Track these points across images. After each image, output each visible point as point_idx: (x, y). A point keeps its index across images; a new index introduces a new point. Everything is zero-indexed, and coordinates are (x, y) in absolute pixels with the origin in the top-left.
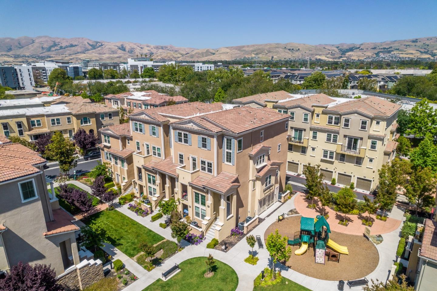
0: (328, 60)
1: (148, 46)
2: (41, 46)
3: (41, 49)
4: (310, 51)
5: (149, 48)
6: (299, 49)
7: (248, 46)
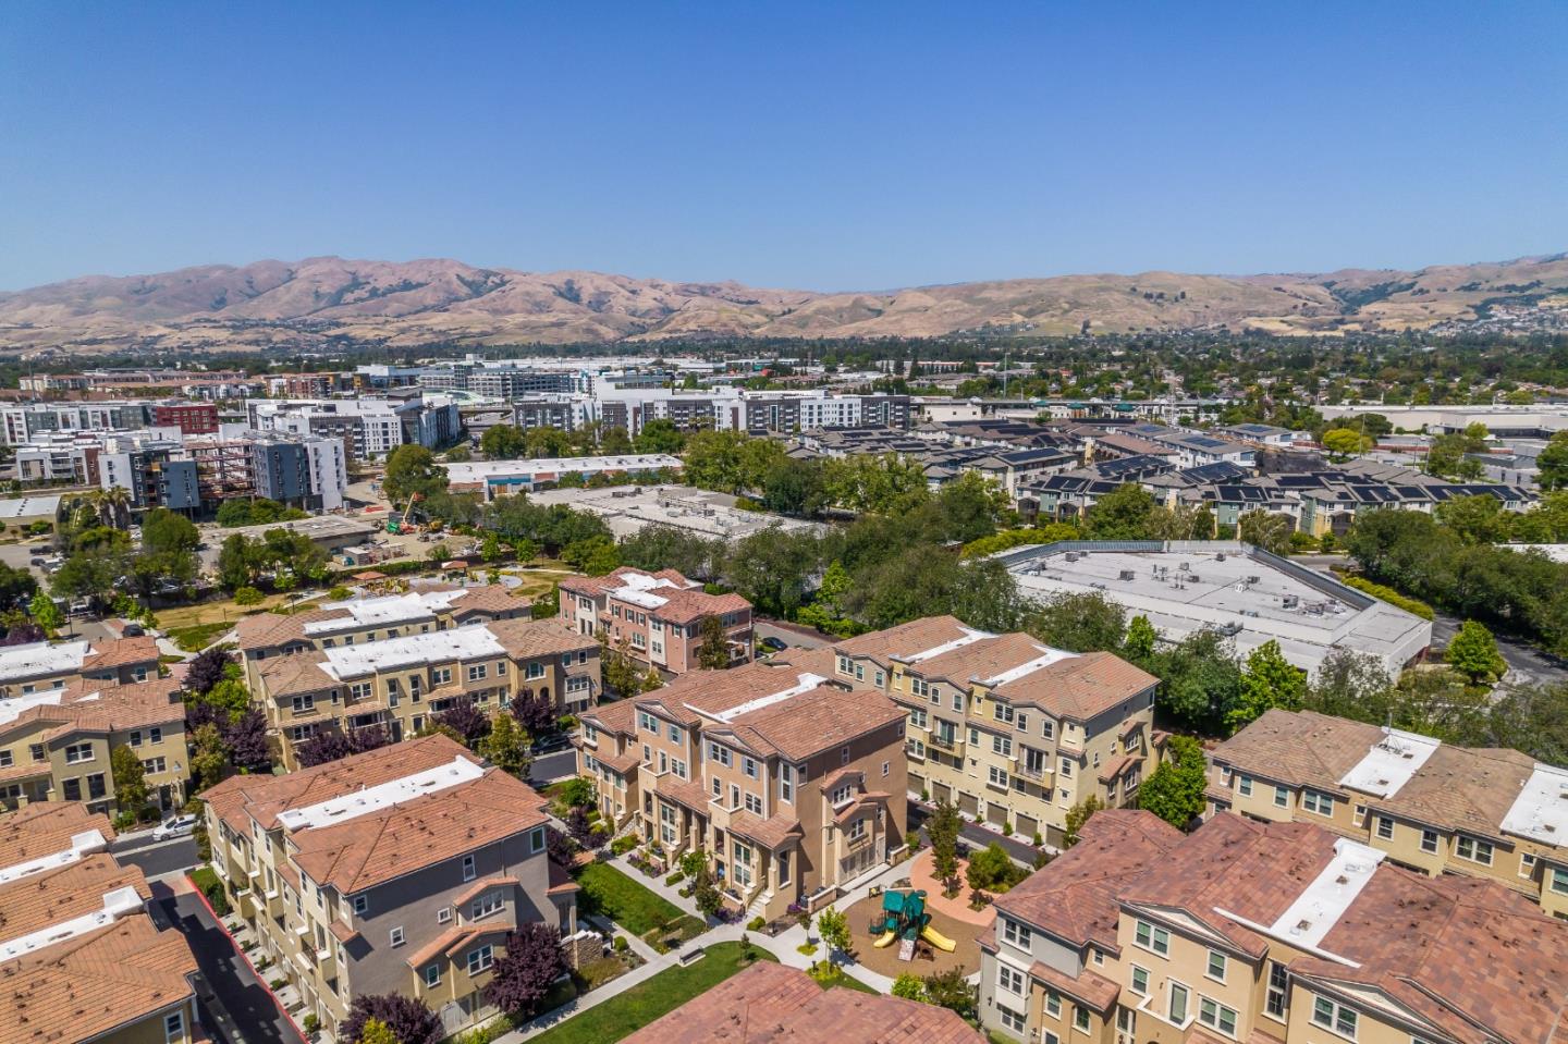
0: (1289, 334)
1: (654, 287)
2: (314, 289)
3: (310, 300)
4: (1223, 299)
5: (658, 294)
6: (1183, 295)
7: (1000, 286)
